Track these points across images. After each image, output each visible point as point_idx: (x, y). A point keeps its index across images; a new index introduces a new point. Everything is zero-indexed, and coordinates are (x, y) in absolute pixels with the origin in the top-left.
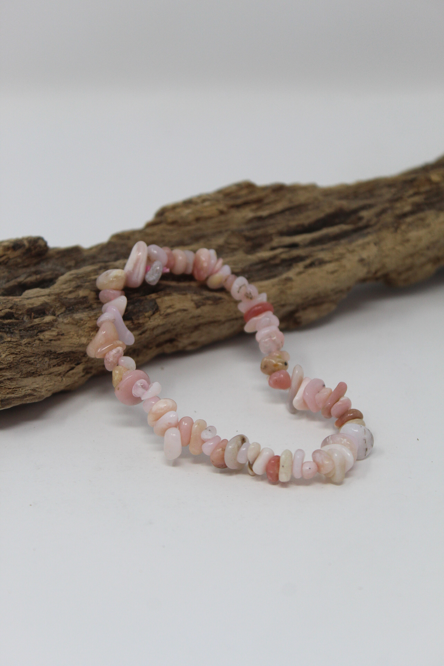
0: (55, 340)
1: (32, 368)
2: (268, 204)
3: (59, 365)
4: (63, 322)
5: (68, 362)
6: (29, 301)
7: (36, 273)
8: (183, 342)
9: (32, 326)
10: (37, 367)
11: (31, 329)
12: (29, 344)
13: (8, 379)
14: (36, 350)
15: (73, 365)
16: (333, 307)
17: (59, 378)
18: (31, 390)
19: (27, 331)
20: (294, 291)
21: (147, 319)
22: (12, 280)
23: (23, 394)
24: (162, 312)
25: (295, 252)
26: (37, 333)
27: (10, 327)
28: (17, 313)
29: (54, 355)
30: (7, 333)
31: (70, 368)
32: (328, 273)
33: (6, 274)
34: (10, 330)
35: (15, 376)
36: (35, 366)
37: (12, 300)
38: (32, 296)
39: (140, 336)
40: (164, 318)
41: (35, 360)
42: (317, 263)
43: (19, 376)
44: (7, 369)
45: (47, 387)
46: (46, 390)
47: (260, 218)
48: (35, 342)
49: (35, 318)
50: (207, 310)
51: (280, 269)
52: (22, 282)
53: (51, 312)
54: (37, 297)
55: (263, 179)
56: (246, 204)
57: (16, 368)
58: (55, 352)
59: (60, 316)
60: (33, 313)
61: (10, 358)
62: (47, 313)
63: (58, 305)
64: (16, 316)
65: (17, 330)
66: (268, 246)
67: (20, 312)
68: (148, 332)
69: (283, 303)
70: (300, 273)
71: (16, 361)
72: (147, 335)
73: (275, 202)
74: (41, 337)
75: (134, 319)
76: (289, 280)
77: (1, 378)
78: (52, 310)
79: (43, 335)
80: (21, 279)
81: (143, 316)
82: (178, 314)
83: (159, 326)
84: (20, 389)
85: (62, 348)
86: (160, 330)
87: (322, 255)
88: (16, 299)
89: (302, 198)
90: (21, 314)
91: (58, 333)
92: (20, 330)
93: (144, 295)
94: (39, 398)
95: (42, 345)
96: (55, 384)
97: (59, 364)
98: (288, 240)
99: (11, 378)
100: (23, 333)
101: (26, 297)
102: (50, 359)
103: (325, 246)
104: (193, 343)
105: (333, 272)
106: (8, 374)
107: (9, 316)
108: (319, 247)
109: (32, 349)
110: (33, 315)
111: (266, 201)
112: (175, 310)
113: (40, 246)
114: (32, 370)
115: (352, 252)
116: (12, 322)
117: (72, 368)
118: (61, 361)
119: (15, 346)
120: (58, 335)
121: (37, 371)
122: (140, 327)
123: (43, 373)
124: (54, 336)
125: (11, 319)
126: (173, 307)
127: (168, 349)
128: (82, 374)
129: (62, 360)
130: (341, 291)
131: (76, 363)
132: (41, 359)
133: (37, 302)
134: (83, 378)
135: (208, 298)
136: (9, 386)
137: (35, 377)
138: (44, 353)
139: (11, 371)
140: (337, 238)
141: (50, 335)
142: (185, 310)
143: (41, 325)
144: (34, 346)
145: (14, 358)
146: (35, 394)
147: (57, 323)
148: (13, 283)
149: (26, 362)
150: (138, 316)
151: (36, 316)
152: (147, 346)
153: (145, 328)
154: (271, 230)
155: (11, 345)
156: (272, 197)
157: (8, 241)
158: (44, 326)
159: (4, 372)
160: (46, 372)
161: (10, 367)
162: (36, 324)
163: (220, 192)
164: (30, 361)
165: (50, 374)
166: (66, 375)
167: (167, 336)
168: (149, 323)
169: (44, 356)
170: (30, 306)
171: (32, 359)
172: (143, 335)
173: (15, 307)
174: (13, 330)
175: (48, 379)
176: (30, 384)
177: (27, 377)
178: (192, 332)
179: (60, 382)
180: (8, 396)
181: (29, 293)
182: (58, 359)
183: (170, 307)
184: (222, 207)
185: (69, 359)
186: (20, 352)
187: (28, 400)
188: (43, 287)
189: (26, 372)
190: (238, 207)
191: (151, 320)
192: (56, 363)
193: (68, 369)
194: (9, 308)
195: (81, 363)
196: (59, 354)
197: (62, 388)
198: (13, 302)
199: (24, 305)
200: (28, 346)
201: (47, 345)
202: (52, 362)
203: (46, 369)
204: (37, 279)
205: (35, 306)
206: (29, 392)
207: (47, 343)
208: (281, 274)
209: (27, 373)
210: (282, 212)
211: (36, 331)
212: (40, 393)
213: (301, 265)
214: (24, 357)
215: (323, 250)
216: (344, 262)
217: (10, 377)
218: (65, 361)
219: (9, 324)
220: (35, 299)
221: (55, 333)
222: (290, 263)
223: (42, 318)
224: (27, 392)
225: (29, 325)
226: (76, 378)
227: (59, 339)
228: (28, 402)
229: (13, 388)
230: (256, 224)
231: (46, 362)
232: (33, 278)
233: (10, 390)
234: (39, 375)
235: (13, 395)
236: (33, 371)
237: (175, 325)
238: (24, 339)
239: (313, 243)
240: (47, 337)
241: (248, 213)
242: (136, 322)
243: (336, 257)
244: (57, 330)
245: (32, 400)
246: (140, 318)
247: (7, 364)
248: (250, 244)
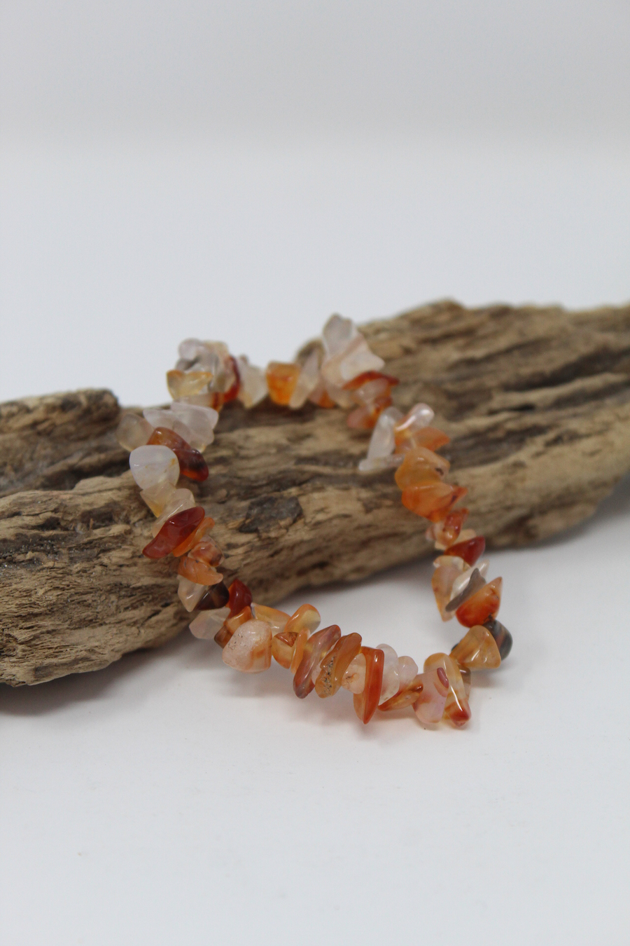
0: (128, 566)
1: (90, 613)
2: (485, 337)
3: (134, 607)
4: (141, 535)
5: (150, 601)
6: (87, 499)
7: (100, 449)
8: (342, 568)
9: (90, 542)
10: (98, 610)
11: (88, 546)
12: (85, 571)
13: (48, 632)
14: (96, 583)
15: (158, 608)
16: (591, 510)
17: (134, 629)
18: (85, 650)
19: (82, 550)
20: (529, 484)
21: (283, 531)
22: (58, 461)
23: (73, 658)
24: (308, 520)
25: (530, 419)
26: (99, 554)
27: (53, 543)
28: (65, 519)
29: (126, 591)
30: (47, 553)
31: (153, 612)
32: (584, 454)
33: (49, 451)
34: (52, 548)
35: (61, 627)
36: (93, 610)
37: (57, 497)
38: (91, 490)
39: (270, 559)
40: (312, 529)
41: (95, 598)
42: (565, 438)
43: (67, 626)
44: (47, 614)
45: (114, 645)
46: (112, 650)
47: (471, 362)
48: (95, 569)
49: (95, 527)
50: (384, 516)
51: (505, 446)
52: (77, 463)
53: (121, 517)
54: (100, 491)
55: (474, 296)
56: (448, 337)
57: (62, 613)
58: (128, 586)
59: (137, 525)
60: (91, 520)
61: (53, 596)
62: (116, 519)
63: (133, 505)
64: (63, 524)
65: (63, 548)
66: (484, 408)
67: (70, 518)
68: (284, 553)
69: (509, 503)
70: (538, 454)
71: (62, 601)
72: (282, 557)
73: (495, 335)
74: (105, 561)
75: (261, 531)
76: (519, 465)
77: (36, 630)
78: (125, 513)
79: (109, 558)
80: (74, 460)
81: (277, 526)
82: (335, 522)
83: (302, 542)
84: (68, 649)
85: (139, 578)
86: (304, 549)
87: (575, 425)
88: (65, 495)
89: (539, 329)
90: (72, 521)
91: (134, 553)
92: (70, 549)
93: (279, 490)
94: (100, 664)
95: (106, 574)
96: (126, 641)
97: (135, 605)
98: (517, 398)
99: (54, 630)
100: (75, 553)
101: (81, 492)
102: (119, 598)
103: (579, 410)
104: (359, 570)
105: (593, 454)
106: (48, 623)
107: (50, 524)
108: (570, 411)
109: (89, 581)
110: (92, 522)
111: (481, 332)
112: (330, 516)
113: (106, 405)
114: (89, 616)
115: (623, 419)
116: (57, 536)
117: (156, 613)
118: (138, 601)
119: (61, 576)
120: (133, 557)
121: (96, 618)
122: (272, 543)
123: (107, 622)
124: (127, 559)
125: (54, 528)
126: (327, 510)
127: (316, 578)
128: (174, 621)
129: (139, 599)
130: (604, 484)
131: (162, 604)
132: (103, 597)
133: (100, 501)
134: (175, 629)
135: (385, 496)
136: (49, 644)
137: (93, 627)
138: (109, 587)
139: (53, 618)
140: (597, 395)
141: (120, 557)
142: (346, 516)
143: (105, 540)
144: (92, 576)
145: (58, 595)
146: (94, 657)
147: (131, 536)
148: (60, 466)
149: (79, 603)
150: (269, 526)
151: (97, 524)
152: (282, 575)
153: (280, 546)
154: (490, 382)
155: (54, 574)
156: (491, 326)
157: (53, 396)
158: (110, 542)
159: (42, 620)
160: (112, 619)
161: (51, 611)
162: (96, 537)
163: (404, 317)
164: (85, 601)
165: (120, 622)
166: (147, 624)
167: (315, 558)
168: (287, 537)
169: (110, 592)
170: (88, 508)
171: (88, 598)
172: (276, 558)
173: (62, 510)
174: (58, 548)
175: (115, 632)
176: (85, 640)
177: (80, 628)
178: (357, 551)
179: (136, 637)
180: (47, 661)
181: (86, 484)
182: (132, 598)
183: (322, 510)
184: (407, 341)
185: (151, 597)
186: (68, 586)
187: (81, 668)
188: (110, 475)
189: (78, 619)
190: (433, 342)
191: (291, 532)
192: (129, 605)
193: (149, 614)
194: (52, 511)
195: (172, 603)
196: (134, 589)
197: (138, 645)
198: (59, 501)
199: (77, 506)
200: (82, 576)
201: (115, 573)
202: (122, 601)
203: (113, 615)
204: (99, 461)
205: (95, 507)
206: (84, 654)
207: (114, 570)
208: (506, 455)
209: (81, 620)
210: (508, 351)
211: (96, 551)
212: (100, 656)
213: (540, 441)
214: (76, 593)
215: (575, 416)
216: (612, 436)
217: (50, 629)
218: (145, 600)
219: (52, 538)
220: (96, 495)
221: (127, 554)
222: (521, 437)
223: (107, 528)
224: (78, 654)
225: (86, 540)
226: (163, 629)
227: (135, 564)
228: (81, 671)
229: (56, 648)
230: (464, 371)
231: (113, 602)
232: (94, 459)
233: (51, 651)
234: (101, 625)
235: (54, 661)
236: (90, 618)
237: (329, 540)
238: (75, 563)
239: (560, 403)
240: (114, 560)
241: (451, 353)
242: (264, 535)
243: (598, 427)
244: (132, 549)
245: (87, 667)
246: (272, 529)
247: (47, 606)
248: (454, 404)
